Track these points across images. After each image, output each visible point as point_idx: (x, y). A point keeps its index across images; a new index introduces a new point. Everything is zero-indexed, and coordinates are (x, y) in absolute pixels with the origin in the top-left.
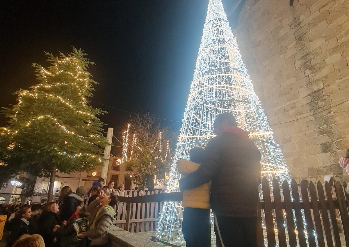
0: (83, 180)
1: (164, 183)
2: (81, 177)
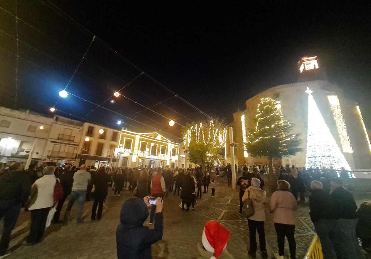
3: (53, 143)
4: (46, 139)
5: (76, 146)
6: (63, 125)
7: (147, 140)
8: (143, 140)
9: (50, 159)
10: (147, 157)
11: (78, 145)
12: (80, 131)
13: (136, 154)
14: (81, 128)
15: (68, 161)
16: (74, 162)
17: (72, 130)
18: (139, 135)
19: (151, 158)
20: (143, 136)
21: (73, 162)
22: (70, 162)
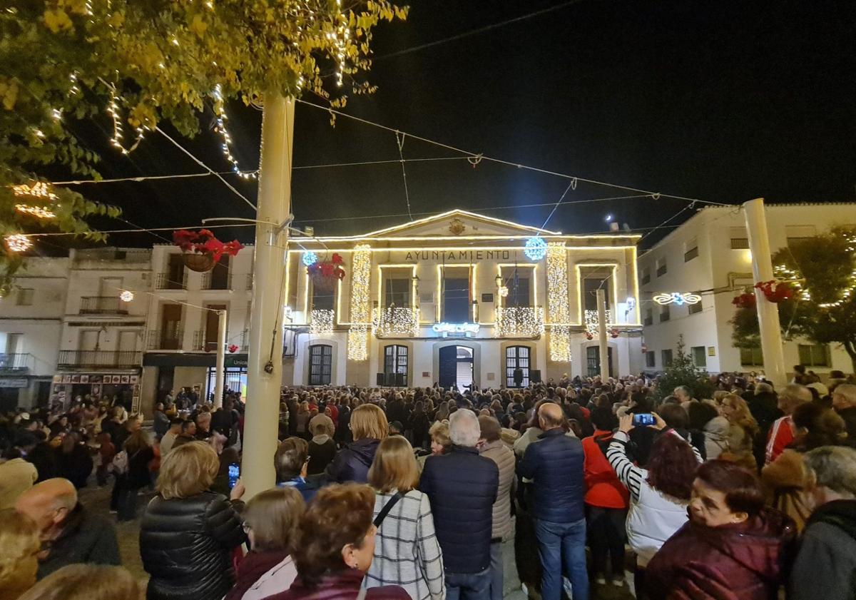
0: (72, 324)
1: (335, 322)
2: (67, 315)
3: (77, 329)
4: (58, 319)
5: (138, 328)
6: (93, 269)
7: (410, 258)
8: (388, 262)
9: (72, 375)
10: (418, 332)
11: (141, 324)
12: (144, 277)
13: (364, 324)
14: (146, 266)
15: (119, 377)
16: (136, 377)
17: (122, 278)
18: (365, 242)
19: (445, 335)
20: (389, 244)
21: (134, 380)
22: (125, 380)
